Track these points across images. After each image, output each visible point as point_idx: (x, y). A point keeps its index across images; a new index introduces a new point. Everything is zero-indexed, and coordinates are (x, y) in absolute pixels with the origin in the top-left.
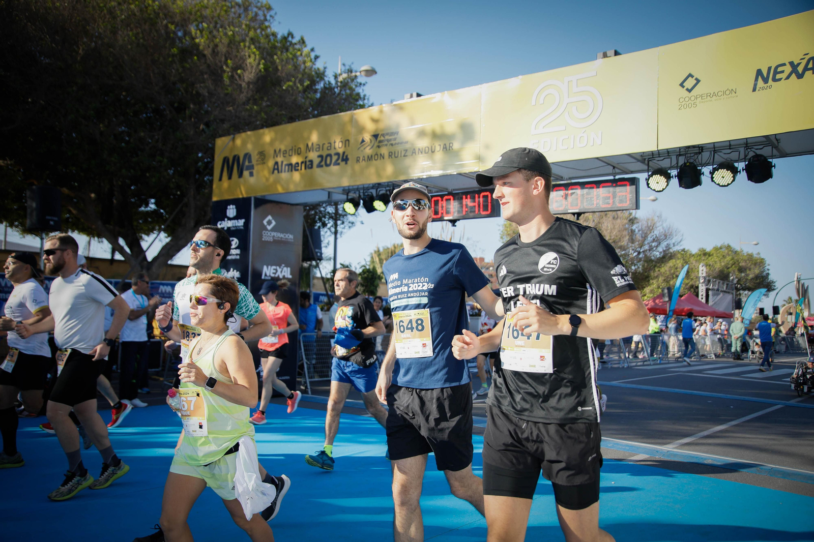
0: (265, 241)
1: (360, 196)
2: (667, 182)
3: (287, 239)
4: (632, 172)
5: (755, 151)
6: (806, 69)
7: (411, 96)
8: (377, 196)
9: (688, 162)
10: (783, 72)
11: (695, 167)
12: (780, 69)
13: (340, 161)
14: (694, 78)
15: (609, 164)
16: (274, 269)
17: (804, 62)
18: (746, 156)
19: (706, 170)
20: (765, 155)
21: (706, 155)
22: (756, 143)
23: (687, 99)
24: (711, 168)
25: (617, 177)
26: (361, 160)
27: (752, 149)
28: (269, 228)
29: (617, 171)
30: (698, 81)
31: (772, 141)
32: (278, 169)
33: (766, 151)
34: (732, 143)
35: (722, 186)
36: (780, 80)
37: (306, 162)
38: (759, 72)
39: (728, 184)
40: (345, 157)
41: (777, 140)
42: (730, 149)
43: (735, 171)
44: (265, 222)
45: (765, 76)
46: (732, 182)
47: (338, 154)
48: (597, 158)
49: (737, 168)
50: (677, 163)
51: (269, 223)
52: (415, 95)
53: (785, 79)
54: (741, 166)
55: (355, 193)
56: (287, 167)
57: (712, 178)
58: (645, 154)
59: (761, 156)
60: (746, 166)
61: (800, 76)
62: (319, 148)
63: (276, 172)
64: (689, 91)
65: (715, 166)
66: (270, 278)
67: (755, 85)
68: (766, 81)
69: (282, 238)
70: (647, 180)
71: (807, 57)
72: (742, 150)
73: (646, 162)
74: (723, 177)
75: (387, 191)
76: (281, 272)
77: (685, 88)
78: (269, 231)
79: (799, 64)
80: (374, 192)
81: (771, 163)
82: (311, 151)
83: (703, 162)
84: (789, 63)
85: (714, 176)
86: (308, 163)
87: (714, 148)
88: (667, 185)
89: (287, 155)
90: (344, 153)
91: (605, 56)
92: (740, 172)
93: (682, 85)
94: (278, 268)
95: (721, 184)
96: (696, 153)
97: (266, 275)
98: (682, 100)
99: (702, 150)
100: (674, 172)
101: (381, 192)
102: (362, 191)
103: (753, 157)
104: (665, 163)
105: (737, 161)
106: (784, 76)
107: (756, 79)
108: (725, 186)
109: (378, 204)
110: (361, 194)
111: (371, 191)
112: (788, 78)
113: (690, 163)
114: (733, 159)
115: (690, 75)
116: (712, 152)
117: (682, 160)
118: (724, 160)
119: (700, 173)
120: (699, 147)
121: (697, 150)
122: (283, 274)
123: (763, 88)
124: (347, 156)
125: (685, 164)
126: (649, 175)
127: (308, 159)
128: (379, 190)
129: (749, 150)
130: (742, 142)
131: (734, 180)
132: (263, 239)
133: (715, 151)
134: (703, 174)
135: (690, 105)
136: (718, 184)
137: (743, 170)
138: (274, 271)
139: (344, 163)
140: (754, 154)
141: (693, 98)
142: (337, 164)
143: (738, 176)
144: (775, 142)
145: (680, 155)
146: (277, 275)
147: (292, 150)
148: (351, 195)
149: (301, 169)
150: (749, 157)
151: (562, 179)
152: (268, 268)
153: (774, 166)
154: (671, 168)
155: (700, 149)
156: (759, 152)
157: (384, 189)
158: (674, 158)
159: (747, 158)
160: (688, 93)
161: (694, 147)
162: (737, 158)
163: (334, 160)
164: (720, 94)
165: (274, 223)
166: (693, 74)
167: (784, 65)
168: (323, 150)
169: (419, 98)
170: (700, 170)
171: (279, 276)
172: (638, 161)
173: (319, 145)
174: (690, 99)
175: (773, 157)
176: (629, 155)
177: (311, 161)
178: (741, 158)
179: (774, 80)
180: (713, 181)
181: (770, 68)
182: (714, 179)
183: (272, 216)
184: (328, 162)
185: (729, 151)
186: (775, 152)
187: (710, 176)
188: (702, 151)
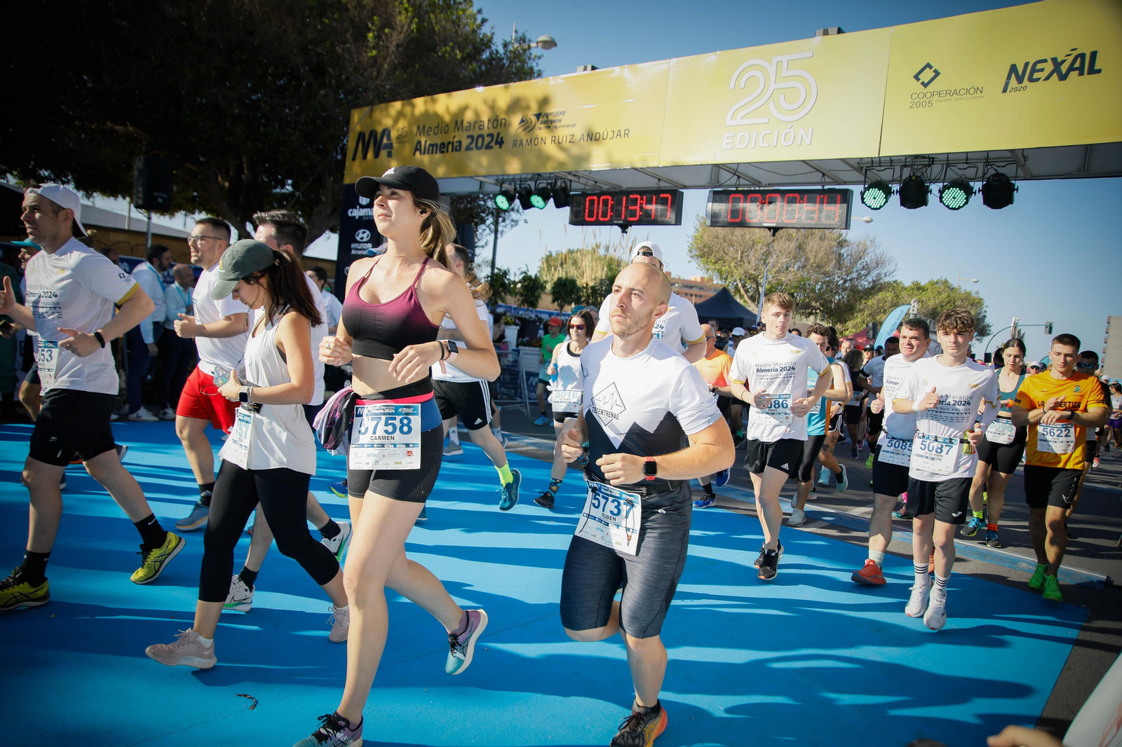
1: (515, 189)
2: (886, 198)
4: (845, 183)
5: (998, 169)
6: (1071, 69)
7: (585, 69)
8: (535, 189)
9: (914, 175)
10: (1042, 70)
11: (922, 183)
12: (1039, 66)
13: (493, 144)
14: (933, 69)
15: (818, 170)
17: (1070, 59)
18: (984, 174)
19: (935, 188)
20: (1008, 175)
21: (936, 169)
22: (998, 158)
23: (921, 96)
24: (941, 185)
25: (826, 187)
26: (518, 145)
27: (993, 166)
29: (827, 179)
30: (937, 73)
31: (1018, 158)
32: (420, 150)
33: (1009, 171)
34: (969, 156)
35: (952, 209)
36: (1038, 80)
37: (453, 143)
38: (1013, 68)
39: (960, 207)
40: (499, 140)
41: (1024, 157)
42: (966, 163)
43: (969, 192)
45: (1020, 74)
46: (964, 205)
47: (491, 135)
48: (804, 161)
49: (972, 188)
50: (901, 176)
52: (589, 67)
53: (1045, 80)
54: (977, 185)
55: (510, 184)
56: (431, 148)
57: (941, 198)
58: (863, 162)
59: (1003, 175)
60: (983, 186)
61: (1063, 77)
62: (470, 127)
63: (418, 153)
64: (925, 85)
65: (945, 184)
67: (1007, 85)
68: (1020, 80)
70: (862, 194)
71: (1075, 53)
72: (981, 166)
73: (864, 171)
74: (954, 198)
75: (548, 184)
77: (920, 81)
79: (1063, 61)
80: (532, 184)
81: (1014, 185)
82: (461, 129)
83: (933, 177)
84: (1052, 59)
85: (944, 195)
86: (455, 144)
87: (948, 161)
88: (886, 202)
89: (432, 133)
90: (499, 134)
91: (826, 33)
92: (975, 193)
93: (917, 77)
95: (951, 206)
96: (925, 166)
98: (914, 96)
99: (933, 161)
100: (896, 187)
101: (541, 186)
102: (518, 183)
103: (992, 175)
104: (886, 175)
105: (974, 180)
106: (1043, 75)
107: (1009, 78)
108: (955, 209)
109: (536, 200)
110: (518, 186)
111: (528, 182)
112: (1047, 78)
113: (917, 177)
114: (968, 177)
115: (928, 66)
116: (945, 166)
117: (907, 173)
118: (958, 177)
119: (927, 191)
120: (929, 158)
121: (926, 161)
123: (1016, 90)
124: (502, 138)
125: (910, 177)
126: (865, 188)
127: (456, 139)
128: (538, 182)
129: (989, 167)
130: (982, 156)
131: (966, 203)
133: (948, 165)
134: (931, 192)
135: (924, 103)
136: (948, 206)
137: (979, 191)
139: (498, 146)
140: (996, 172)
141: (928, 95)
142: (489, 147)
143: (973, 198)
144: (1022, 160)
145: (905, 166)
147: (438, 127)
148: (506, 187)
149: (447, 151)
150: (987, 176)
151: (759, 184)
153: (1017, 190)
154: (893, 181)
155: (930, 160)
156: (1000, 170)
157: (545, 181)
158: (898, 169)
159: (985, 176)
160: (922, 87)
161: (923, 156)
162: (973, 176)
163: (486, 143)
164: (962, 92)
166: (931, 64)
167: (1045, 61)
168: (474, 129)
169: (594, 71)
170: (928, 187)
172: (854, 169)
173: (470, 123)
174: (925, 95)
175: (1017, 178)
176: (843, 160)
177: (460, 142)
178: (978, 176)
179: (1031, 80)
180: (941, 201)
181: (1027, 64)
182: (943, 199)
184: (479, 144)
185: (965, 166)
186: (1020, 173)
187: (939, 195)
188: (933, 164)
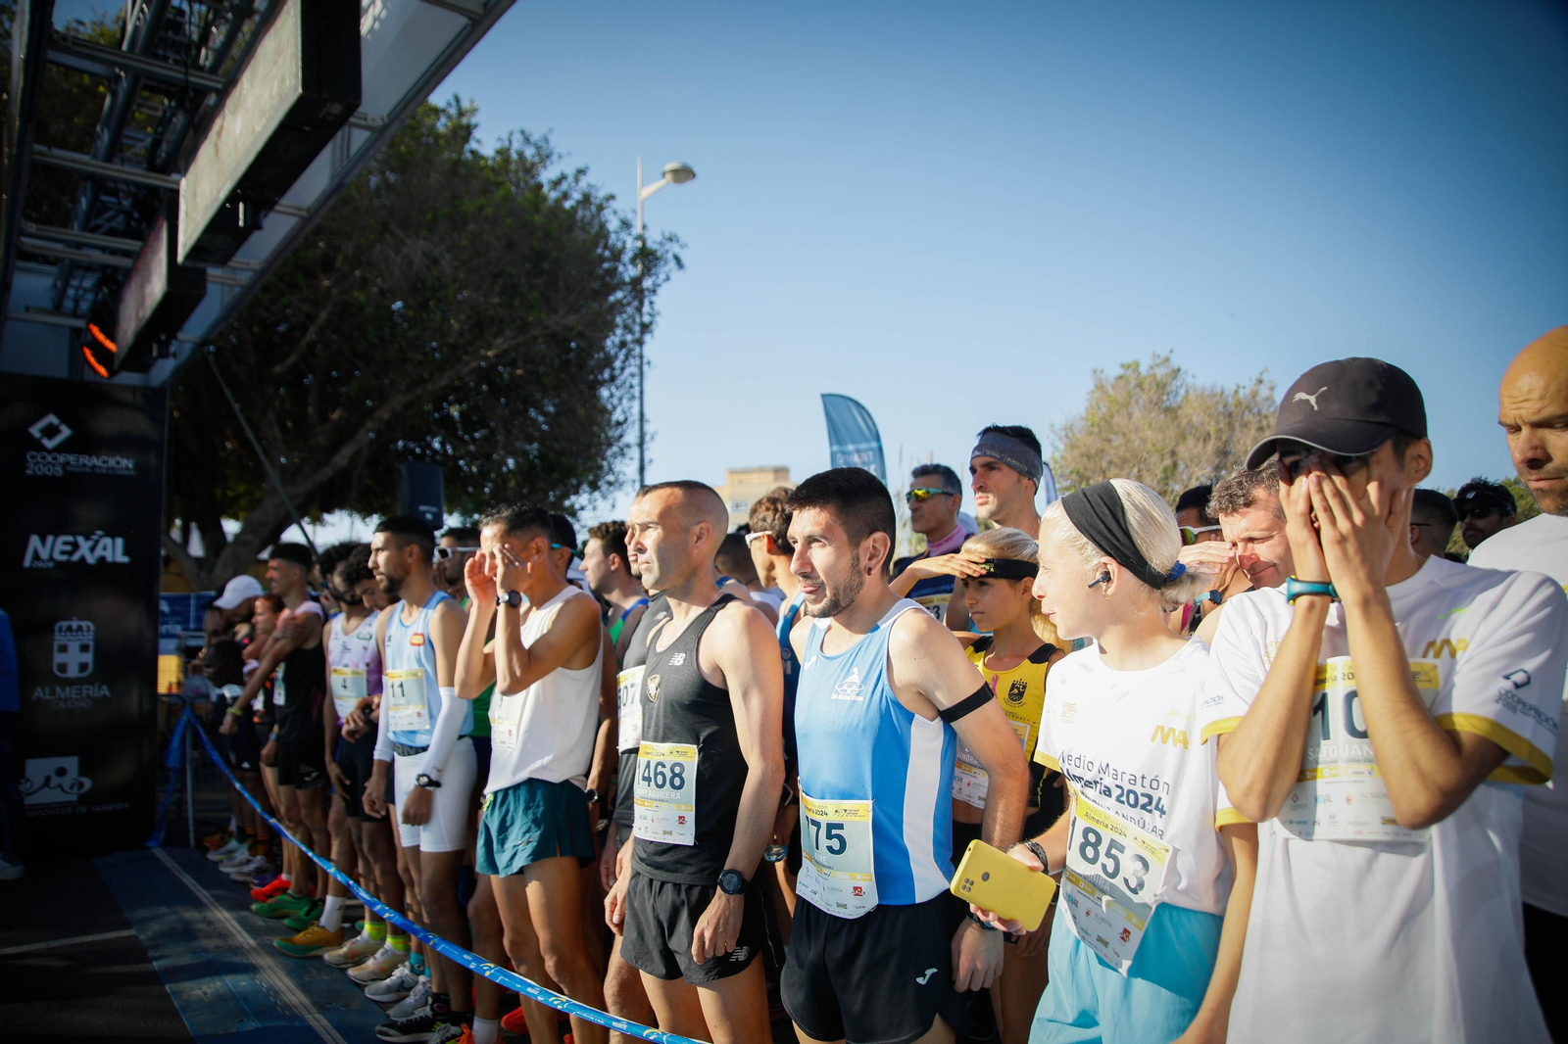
0: (35, 476)
3: (113, 469)
16: (66, 543)
28: (49, 444)
44: (35, 431)
51: (51, 431)
66: (51, 565)
69: (94, 467)
76: (92, 549)
78: (49, 452)
94: (81, 540)
97: (36, 556)
122: (99, 552)
132: (29, 472)
138: (68, 548)
146: (76, 557)
152: (43, 541)
165: (66, 432)
171: (83, 559)
183: (58, 416)
